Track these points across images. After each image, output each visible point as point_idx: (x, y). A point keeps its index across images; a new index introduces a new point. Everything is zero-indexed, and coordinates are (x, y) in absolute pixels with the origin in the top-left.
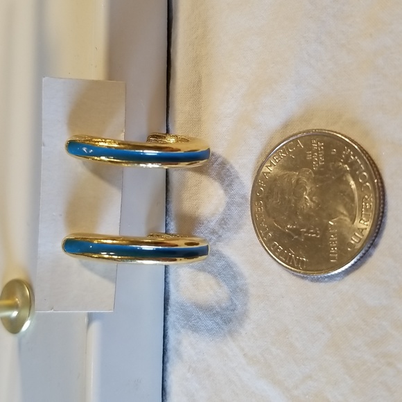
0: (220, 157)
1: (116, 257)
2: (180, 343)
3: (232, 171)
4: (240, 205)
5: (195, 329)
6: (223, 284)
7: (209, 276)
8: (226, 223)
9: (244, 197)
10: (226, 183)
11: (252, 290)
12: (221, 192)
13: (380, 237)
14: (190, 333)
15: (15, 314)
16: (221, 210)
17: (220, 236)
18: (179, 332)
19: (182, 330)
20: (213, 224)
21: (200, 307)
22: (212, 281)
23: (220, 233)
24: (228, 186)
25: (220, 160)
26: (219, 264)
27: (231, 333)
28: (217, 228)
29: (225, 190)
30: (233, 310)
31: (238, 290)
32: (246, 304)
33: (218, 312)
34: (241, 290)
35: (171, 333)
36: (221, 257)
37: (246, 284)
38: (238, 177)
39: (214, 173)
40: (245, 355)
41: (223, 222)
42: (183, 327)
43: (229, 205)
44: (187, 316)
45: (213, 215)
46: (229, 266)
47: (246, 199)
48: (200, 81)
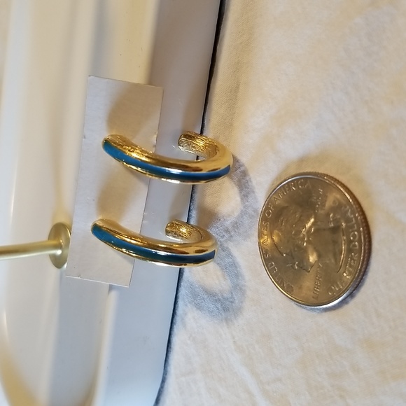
0: (243, 165)
1: (134, 255)
2: (186, 314)
3: (250, 184)
4: (251, 217)
5: (199, 307)
6: (227, 278)
7: (218, 267)
8: (237, 228)
9: (255, 211)
10: (244, 193)
11: (249, 293)
12: (238, 199)
13: (358, 291)
14: (195, 309)
15: (59, 252)
16: (236, 214)
17: (232, 237)
18: (186, 305)
19: (189, 305)
20: (228, 223)
21: (206, 291)
22: (219, 273)
23: (232, 233)
24: (244, 196)
25: (242, 169)
26: (227, 260)
27: (227, 320)
28: (230, 228)
29: (242, 199)
30: (232, 302)
31: (238, 288)
32: (242, 302)
33: (219, 300)
34: (241, 289)
35: (180, 302)
36: (230, 255)
37: (245, 286)
38: (253, 192)
39: (236, 179)
40: (234, 342)
41: (236, 225)
42: (190, 303)
43: (243, 213)
44: (195, 295)
45: (229, 216)
46: (234, 265)
47: (258, 214)
48: (238, 87)
